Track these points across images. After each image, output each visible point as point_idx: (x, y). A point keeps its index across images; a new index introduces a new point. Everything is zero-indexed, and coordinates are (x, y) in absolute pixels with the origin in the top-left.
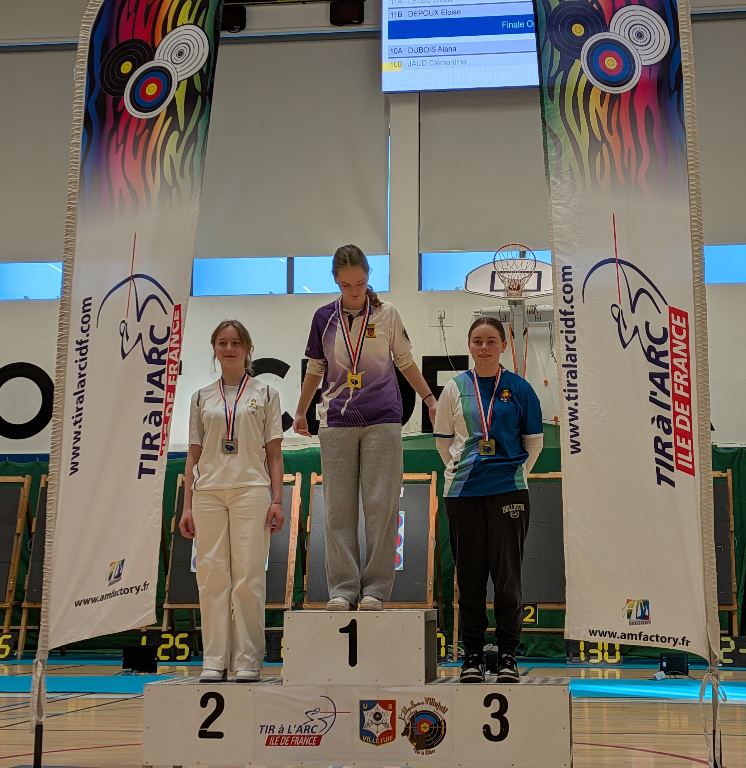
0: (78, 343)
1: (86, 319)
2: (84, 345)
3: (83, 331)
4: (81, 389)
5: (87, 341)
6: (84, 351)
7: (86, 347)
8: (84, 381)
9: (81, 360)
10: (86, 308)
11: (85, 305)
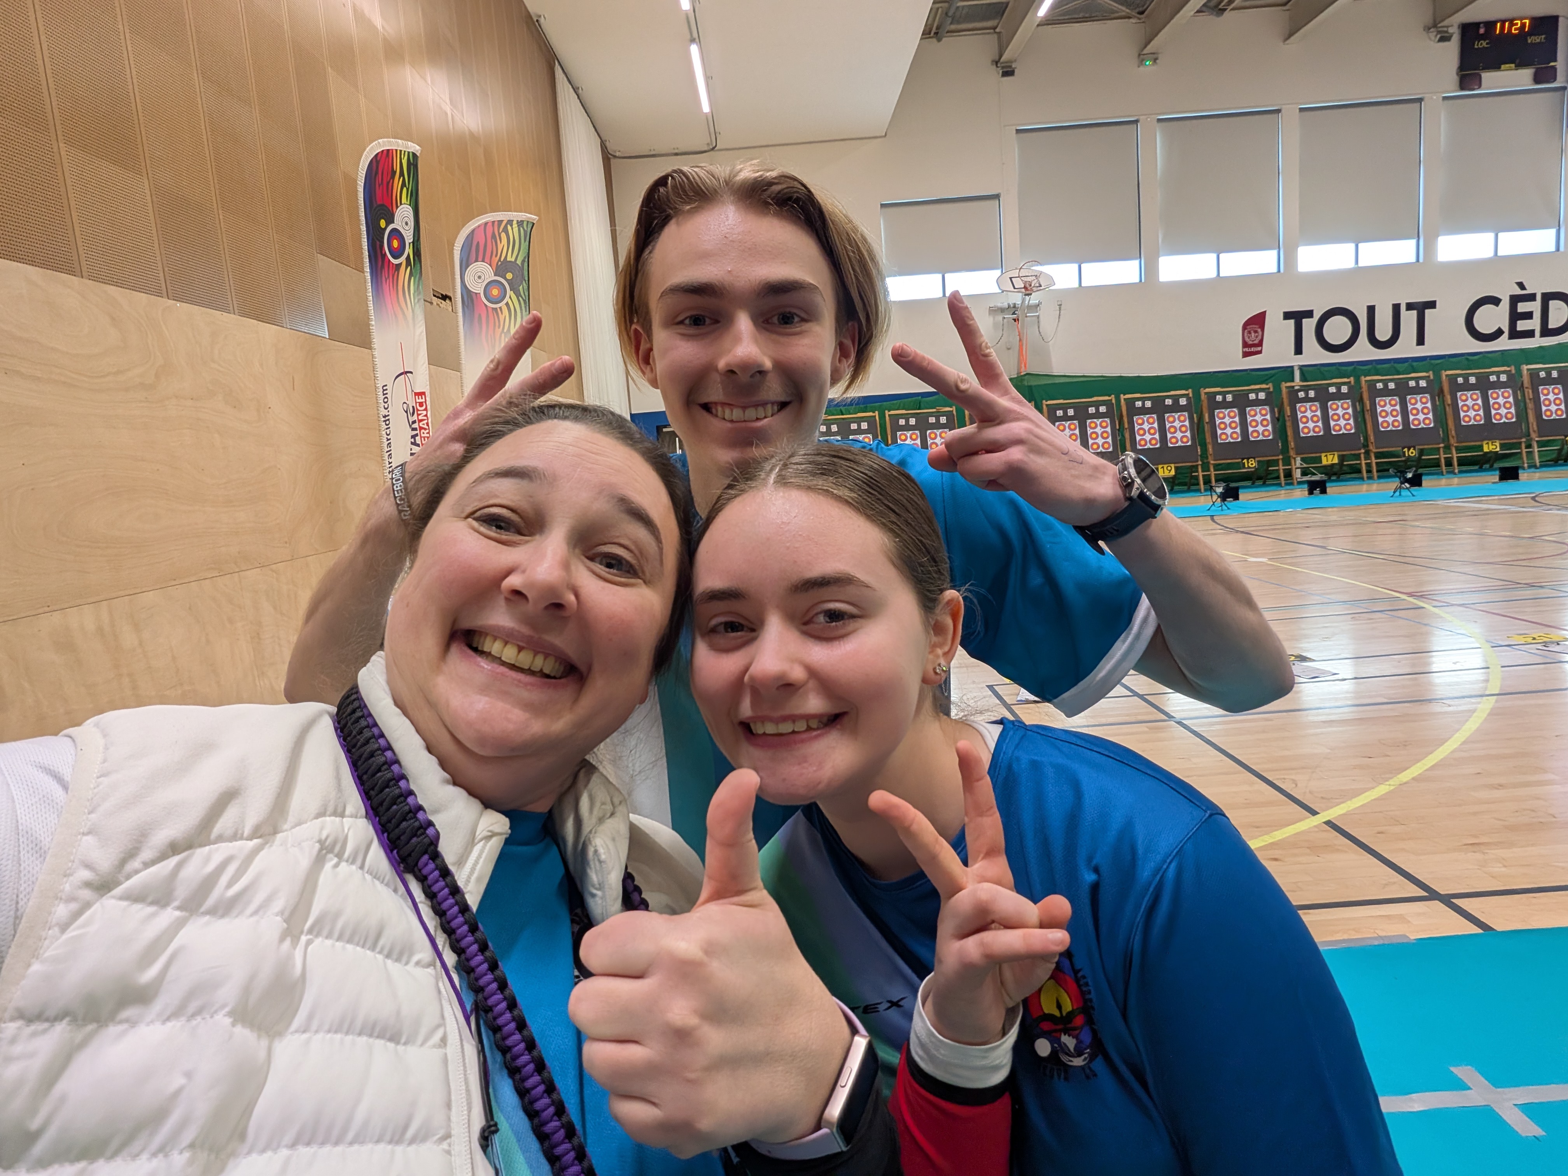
0: (384, 417)
1: (386, 400)
2: (387, 418)
3: (386, 409)
4: (389, 449)
5: (388, 415)
6: (387, 422)
7: (388, 420)
8: (390, 443)
9: (387, 429)
10: (385, 392)
11: (384, 390)
